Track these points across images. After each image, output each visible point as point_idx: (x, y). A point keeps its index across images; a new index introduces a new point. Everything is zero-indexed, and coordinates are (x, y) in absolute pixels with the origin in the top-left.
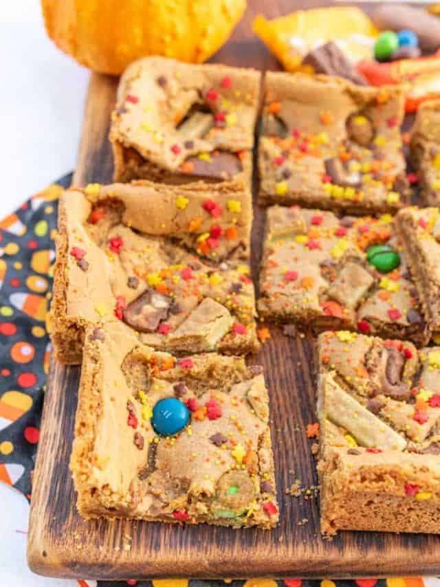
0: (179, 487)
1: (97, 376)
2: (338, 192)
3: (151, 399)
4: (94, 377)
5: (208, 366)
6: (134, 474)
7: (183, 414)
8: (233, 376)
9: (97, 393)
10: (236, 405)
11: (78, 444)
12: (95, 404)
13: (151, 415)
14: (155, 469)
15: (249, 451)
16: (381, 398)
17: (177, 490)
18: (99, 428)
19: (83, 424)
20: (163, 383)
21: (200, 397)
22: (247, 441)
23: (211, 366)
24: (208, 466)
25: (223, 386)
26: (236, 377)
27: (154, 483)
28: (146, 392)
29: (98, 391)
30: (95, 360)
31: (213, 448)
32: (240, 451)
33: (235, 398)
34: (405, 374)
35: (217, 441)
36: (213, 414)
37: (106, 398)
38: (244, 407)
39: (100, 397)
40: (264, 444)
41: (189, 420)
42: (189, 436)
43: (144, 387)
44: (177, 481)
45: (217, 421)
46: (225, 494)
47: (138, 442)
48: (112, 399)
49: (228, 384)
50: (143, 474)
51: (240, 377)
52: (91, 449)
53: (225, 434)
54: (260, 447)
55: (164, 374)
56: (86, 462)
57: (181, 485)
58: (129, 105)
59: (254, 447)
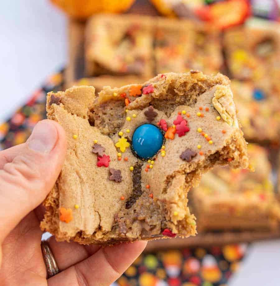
0: (161, 208)
5: (167, 86)
8: (197, 88)
10: (202, 116)
17: (160, 211)
23: (170, 85)
25: (189, 100)
26: (201, 88)
35: (188, 157)
44: (159, 203)
45: (186, 137)
49: (194, 97)
53: (194, 149)
55: (133, 104)
57: (163, 206)
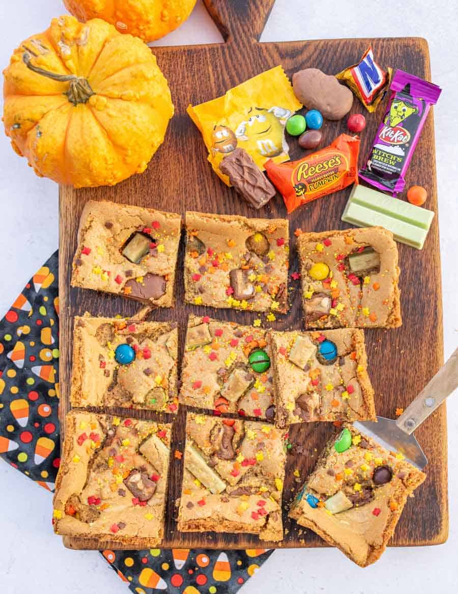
1: (81, 349)
2: (236, 303)
3: (113, 347)
4: (80, 349)
6: (105, 389)
7: (131, 354)
8: (160, 331)
9: (82, 360)
10: (159, 350)
11: (73, 389)
12: (81, 366)
13: (115, 355)
14: (116, 383)
15: (163, 379)
16: (216, 459)
17: (127, 398)
18: (83, 378)
19: (75, 379)
20: (120, 337)
21: (140, 343)
22: (163, 373)
24: (142, 387)
25: (153, 337)
26: (162, 331)
27: (115, 393)
28: (111, 341)
29: (82, 358)
30: (80, 339)
31: (145, 377)
32: (159, 378)
33: (159, 346)
34: (233, 441)
35: (147, 372)
36: (147, 356)
37: (86, 361)
38: (163, 351)
39: (83, 361)
40: (172, 375)
41: (134, 358)
42: (133, 369)
43: (110, 339)
44: (127, 392)
45: (148, 360)
46: (149, 403)
47: (106, 374)
48: (90, 361)
49: (157, 336)
50: (110, 388)
51: (164, 331)
52: (80, 390)
53: (152, 369)
54: (170, 376)
55: (120, 332)
56: (78, 396)
58: (83, 257)
59: (166, 376)
